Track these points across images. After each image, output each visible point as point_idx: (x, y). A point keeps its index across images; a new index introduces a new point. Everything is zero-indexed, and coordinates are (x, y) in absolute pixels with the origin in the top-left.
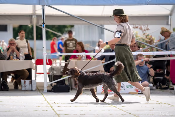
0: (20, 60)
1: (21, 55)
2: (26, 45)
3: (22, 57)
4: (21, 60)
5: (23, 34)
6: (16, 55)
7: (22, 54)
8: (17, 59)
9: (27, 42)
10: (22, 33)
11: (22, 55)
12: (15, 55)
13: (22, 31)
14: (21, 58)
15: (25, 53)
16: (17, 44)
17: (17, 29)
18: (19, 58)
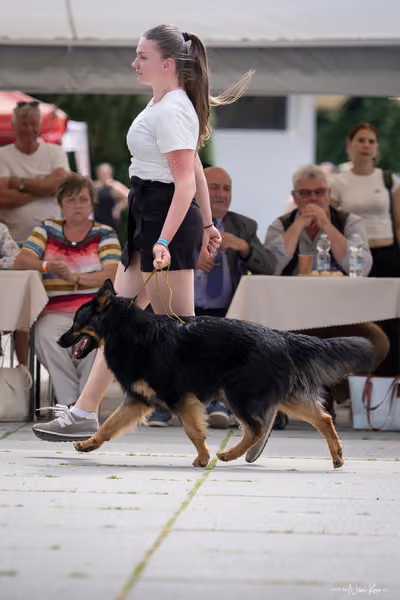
0: (345, 274)
1: (353, 249)
2: (384, 197)
3: (360, 259)
4: (353, 276)
5: (367, 144)
6: (330, 252)
7: (359, 247)
8: (331, 270)
9: (389, 184)
10: (362, 140)
11: (357, 252)
12: (324, 248)
13: (363, 127)
14: (354, 265)
15: (371, 241)
16: (333, 196)
17: (333, 117)
18: (343, 264)
